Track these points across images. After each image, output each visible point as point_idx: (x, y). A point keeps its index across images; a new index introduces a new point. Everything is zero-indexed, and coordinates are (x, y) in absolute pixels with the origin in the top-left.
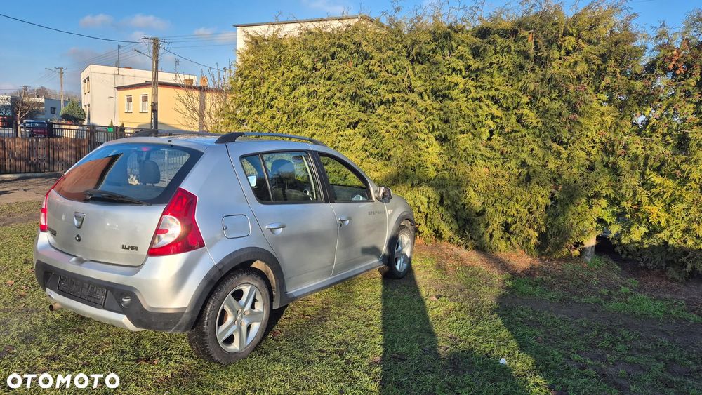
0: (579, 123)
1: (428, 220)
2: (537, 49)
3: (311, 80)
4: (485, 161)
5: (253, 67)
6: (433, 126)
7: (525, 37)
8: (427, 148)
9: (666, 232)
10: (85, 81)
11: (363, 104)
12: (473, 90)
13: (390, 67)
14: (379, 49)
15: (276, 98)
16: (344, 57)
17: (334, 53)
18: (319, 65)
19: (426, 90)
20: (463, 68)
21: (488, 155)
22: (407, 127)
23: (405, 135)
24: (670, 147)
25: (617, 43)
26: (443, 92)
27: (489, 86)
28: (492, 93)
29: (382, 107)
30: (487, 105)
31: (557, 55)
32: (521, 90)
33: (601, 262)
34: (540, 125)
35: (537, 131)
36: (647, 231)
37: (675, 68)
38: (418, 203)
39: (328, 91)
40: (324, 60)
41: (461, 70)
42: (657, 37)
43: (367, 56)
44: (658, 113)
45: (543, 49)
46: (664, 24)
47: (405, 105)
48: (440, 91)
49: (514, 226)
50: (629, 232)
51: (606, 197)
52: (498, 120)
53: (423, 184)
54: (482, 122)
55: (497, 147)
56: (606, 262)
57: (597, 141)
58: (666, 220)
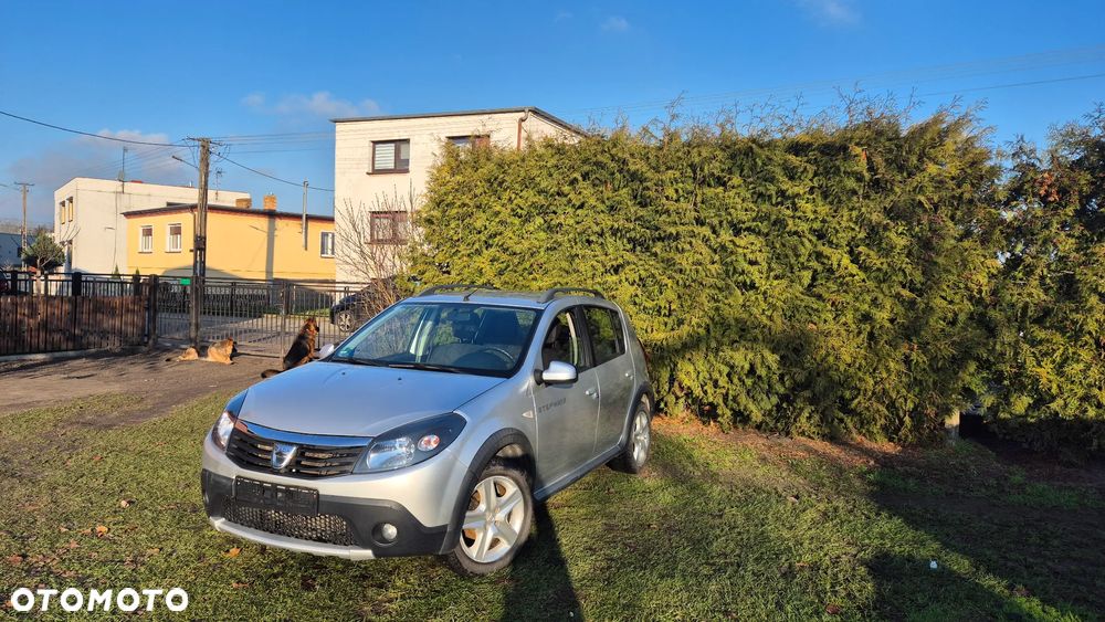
0: (936, 263)
1: (731, 398)
2: (871, 169)
3: (553, 208)
4: (810, 314)
5: (457, 190)
6: (734, 268)
7: (856, 156)
8: (726, 298)
9: (1060, 402)
10: (63, 204)
11: (630, 240)
12: (790, 222)
13: (670, 192)
14: (656, 169)
15: (501, 234)
16: (602, 178)
17: (587, 174)
18: (566, 189)
19: (721, 222)
20: (774, 193)
21: (815, 306)
22: (697, 272)
23: (694, 281)
24: (1051, 292)
25: (973, 164)
26: (747, 225)
27: (812, 217)
28: (817, 225)
29: (660, 244)
30: (810, 241)
31: (899, 178)
32: (856, 223)
33: (968, 446)
34: (885, 267)
35: (881, 275)
36: (1031, 402)
37: (1048, 194)
38: (716, 375)
39: (578, 223)
40: (573, 182)
41: (770, 197)
42: (1014, 155)
43: (635, 176)
44: (1033, 250)
45: (881, 170)
46: (1022, 138)
47: (693, 240)
48: (744, 223)
49: (856, 401)
50: (1009, 404)
51: (978, 359)
52: (826, 261)
53: (725, 347)
54: (803, 264)
55: (826, 296)
56: (975, 447)
57: (962, 286)
58: (1058, 386)
